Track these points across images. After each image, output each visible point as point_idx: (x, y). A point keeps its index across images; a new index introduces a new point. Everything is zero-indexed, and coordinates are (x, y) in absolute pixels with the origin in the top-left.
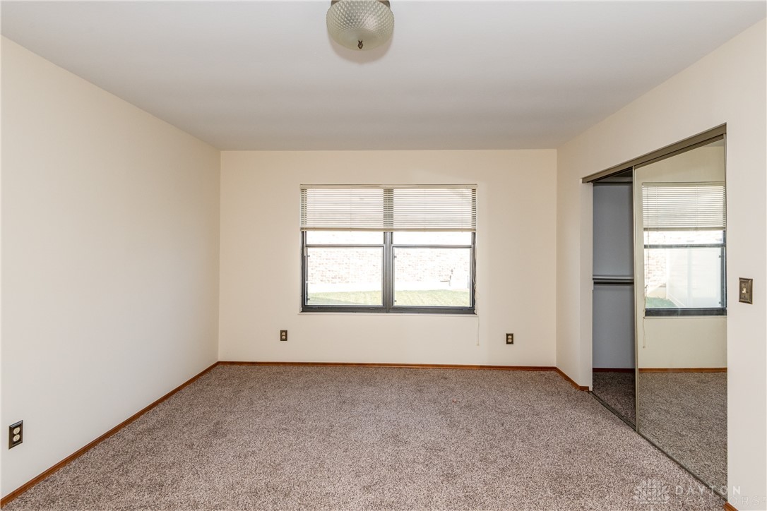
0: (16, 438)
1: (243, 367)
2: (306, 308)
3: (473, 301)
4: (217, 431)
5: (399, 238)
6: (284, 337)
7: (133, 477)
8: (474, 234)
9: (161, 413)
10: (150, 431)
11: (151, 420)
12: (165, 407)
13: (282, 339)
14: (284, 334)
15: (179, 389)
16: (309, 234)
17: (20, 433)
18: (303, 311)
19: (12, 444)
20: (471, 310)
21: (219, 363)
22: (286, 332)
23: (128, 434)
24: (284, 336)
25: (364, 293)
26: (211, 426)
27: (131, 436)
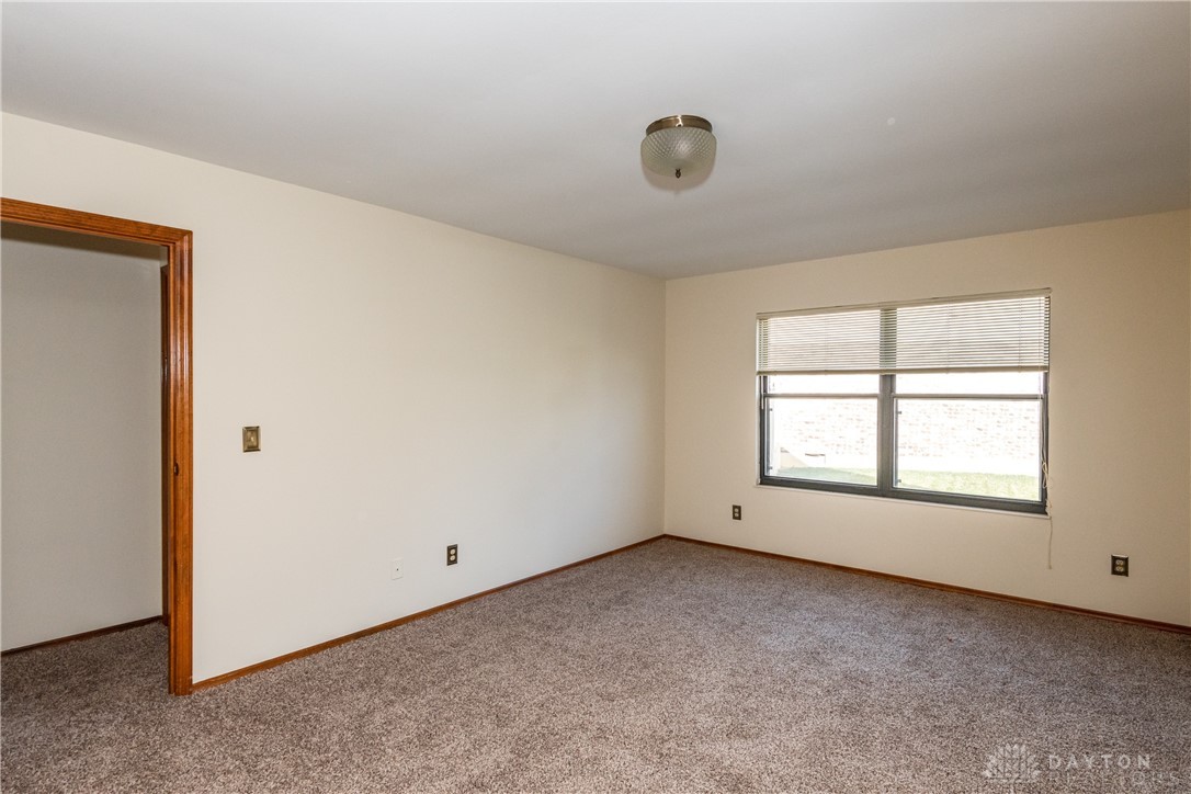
0: (452, 558)
1: (690, 545)
2: (766, 480)
3: (1044, 492)
4: (621, 600)
5: (903, 384)
6: (737, 515)
7: (533, 616)
8: (1046, 375)
9: (582, 572)
10: (565, 584)
11: (573, 575)
12: (590, 568)
13: (734, 518)
14: (737, 510)
15: (610, 554)
16: (772, 379)
17: (456, 554)
18: (761, 484)
19: (450, 563)
20: (1039, 508)
21: (665, 536)
22: (739, 508)
23: (547, 583)
24: (737, 513)
25: (954, 475)
26: (619, 593)
27: (549, 585)
